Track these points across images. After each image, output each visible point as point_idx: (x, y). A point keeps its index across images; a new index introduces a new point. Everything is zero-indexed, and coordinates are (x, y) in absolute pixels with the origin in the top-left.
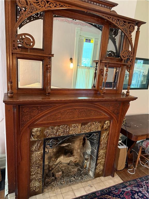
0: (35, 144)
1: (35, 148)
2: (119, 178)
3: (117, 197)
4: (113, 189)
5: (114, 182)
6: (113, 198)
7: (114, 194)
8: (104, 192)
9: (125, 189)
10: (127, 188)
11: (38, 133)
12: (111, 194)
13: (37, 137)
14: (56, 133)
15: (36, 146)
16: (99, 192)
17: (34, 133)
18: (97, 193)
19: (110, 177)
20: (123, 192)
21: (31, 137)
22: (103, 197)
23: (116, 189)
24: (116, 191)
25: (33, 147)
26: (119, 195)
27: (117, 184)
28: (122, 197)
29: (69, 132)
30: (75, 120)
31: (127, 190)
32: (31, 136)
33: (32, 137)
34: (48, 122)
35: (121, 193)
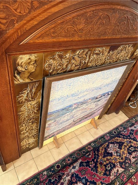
0: (25, 90)
1: (27, 96)
2: (123, 114)
3: (128, 138)
4: (121, 129)
5: (120, 120)
6: (124, 140)
7: (124, 135)
8: (113, 134)
9: (133, 128)
10: (135, 126)
11: (32, 68)
12: (121, 136)
13: (29, 76)
14: (67, 66)
15: (28, 94)
16: (108, 135)
17: (22, 66)
18: (106, 136)
19: (114, 114)
20: (132, 132)
21: (15, 77)
22: (113, 140)
23: (125, 128)
24: (125, 131)
25: (22, 96)
26: (129, 136)
27: (123, 121)
28: (133, 138)
29: (88, 64)
30: (105, 39)
31: (135, 129)
32: (16, 75)
33: (18, 77)
34: (55, 40)
35: (131, 133)
